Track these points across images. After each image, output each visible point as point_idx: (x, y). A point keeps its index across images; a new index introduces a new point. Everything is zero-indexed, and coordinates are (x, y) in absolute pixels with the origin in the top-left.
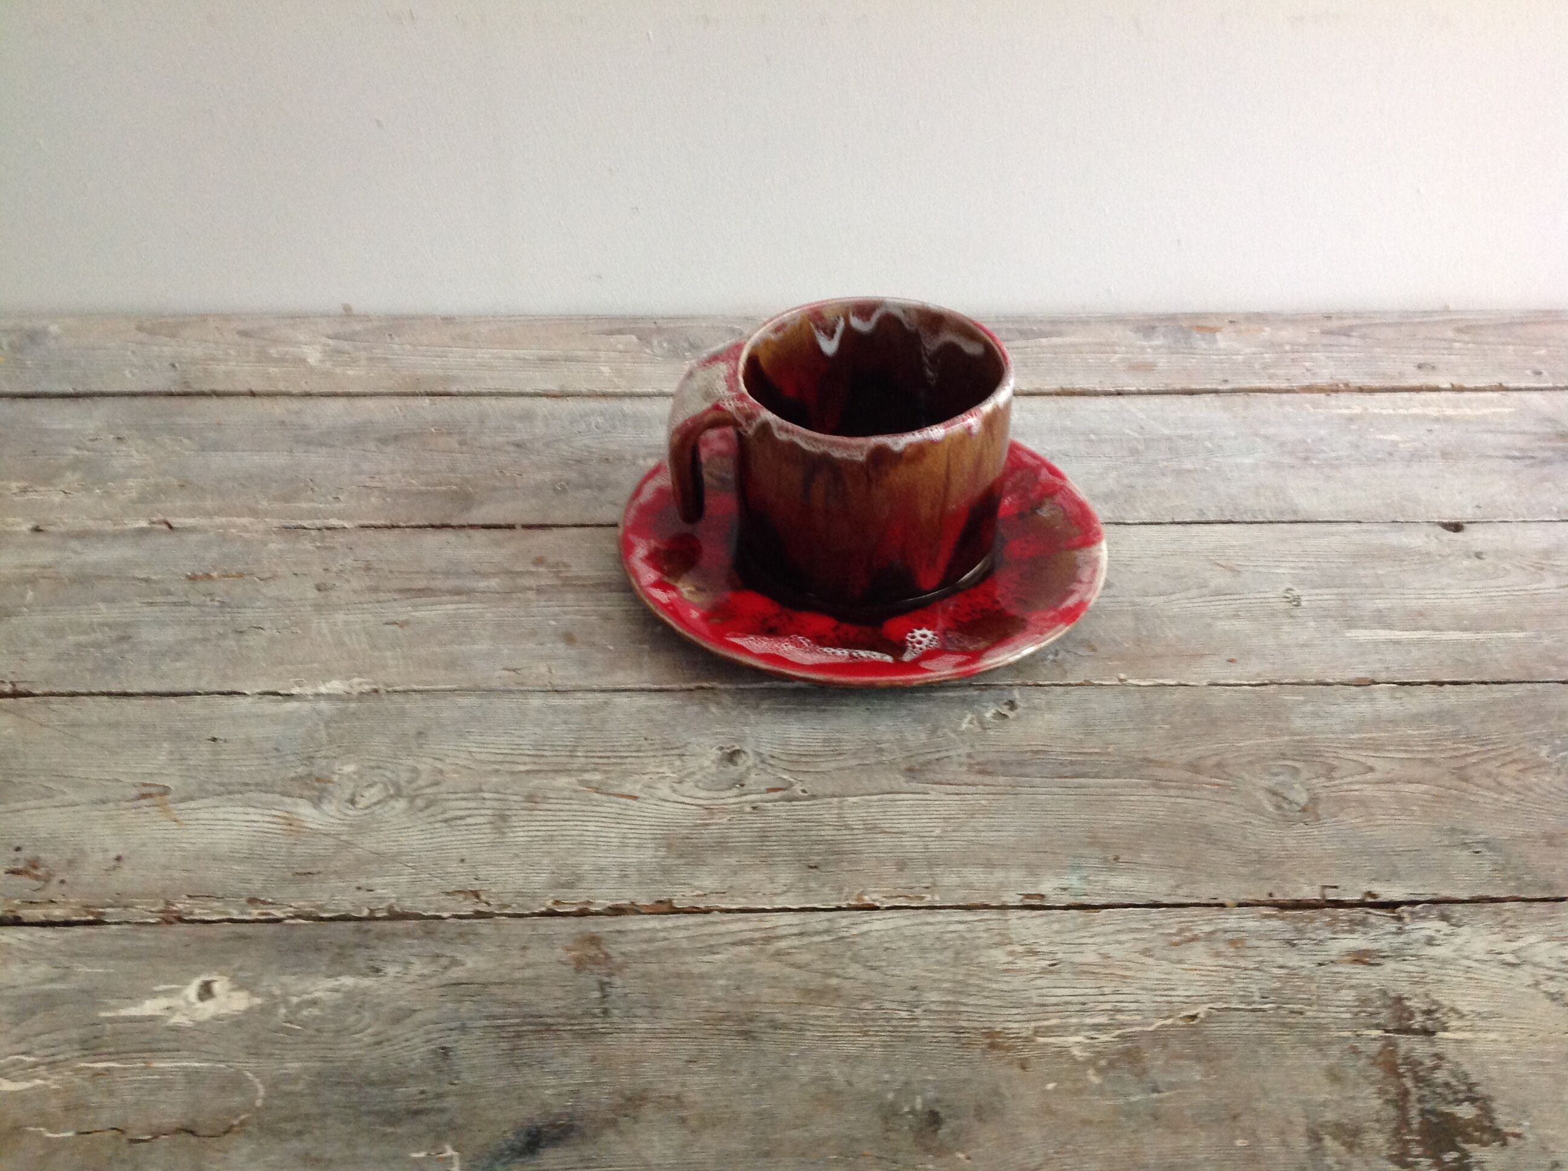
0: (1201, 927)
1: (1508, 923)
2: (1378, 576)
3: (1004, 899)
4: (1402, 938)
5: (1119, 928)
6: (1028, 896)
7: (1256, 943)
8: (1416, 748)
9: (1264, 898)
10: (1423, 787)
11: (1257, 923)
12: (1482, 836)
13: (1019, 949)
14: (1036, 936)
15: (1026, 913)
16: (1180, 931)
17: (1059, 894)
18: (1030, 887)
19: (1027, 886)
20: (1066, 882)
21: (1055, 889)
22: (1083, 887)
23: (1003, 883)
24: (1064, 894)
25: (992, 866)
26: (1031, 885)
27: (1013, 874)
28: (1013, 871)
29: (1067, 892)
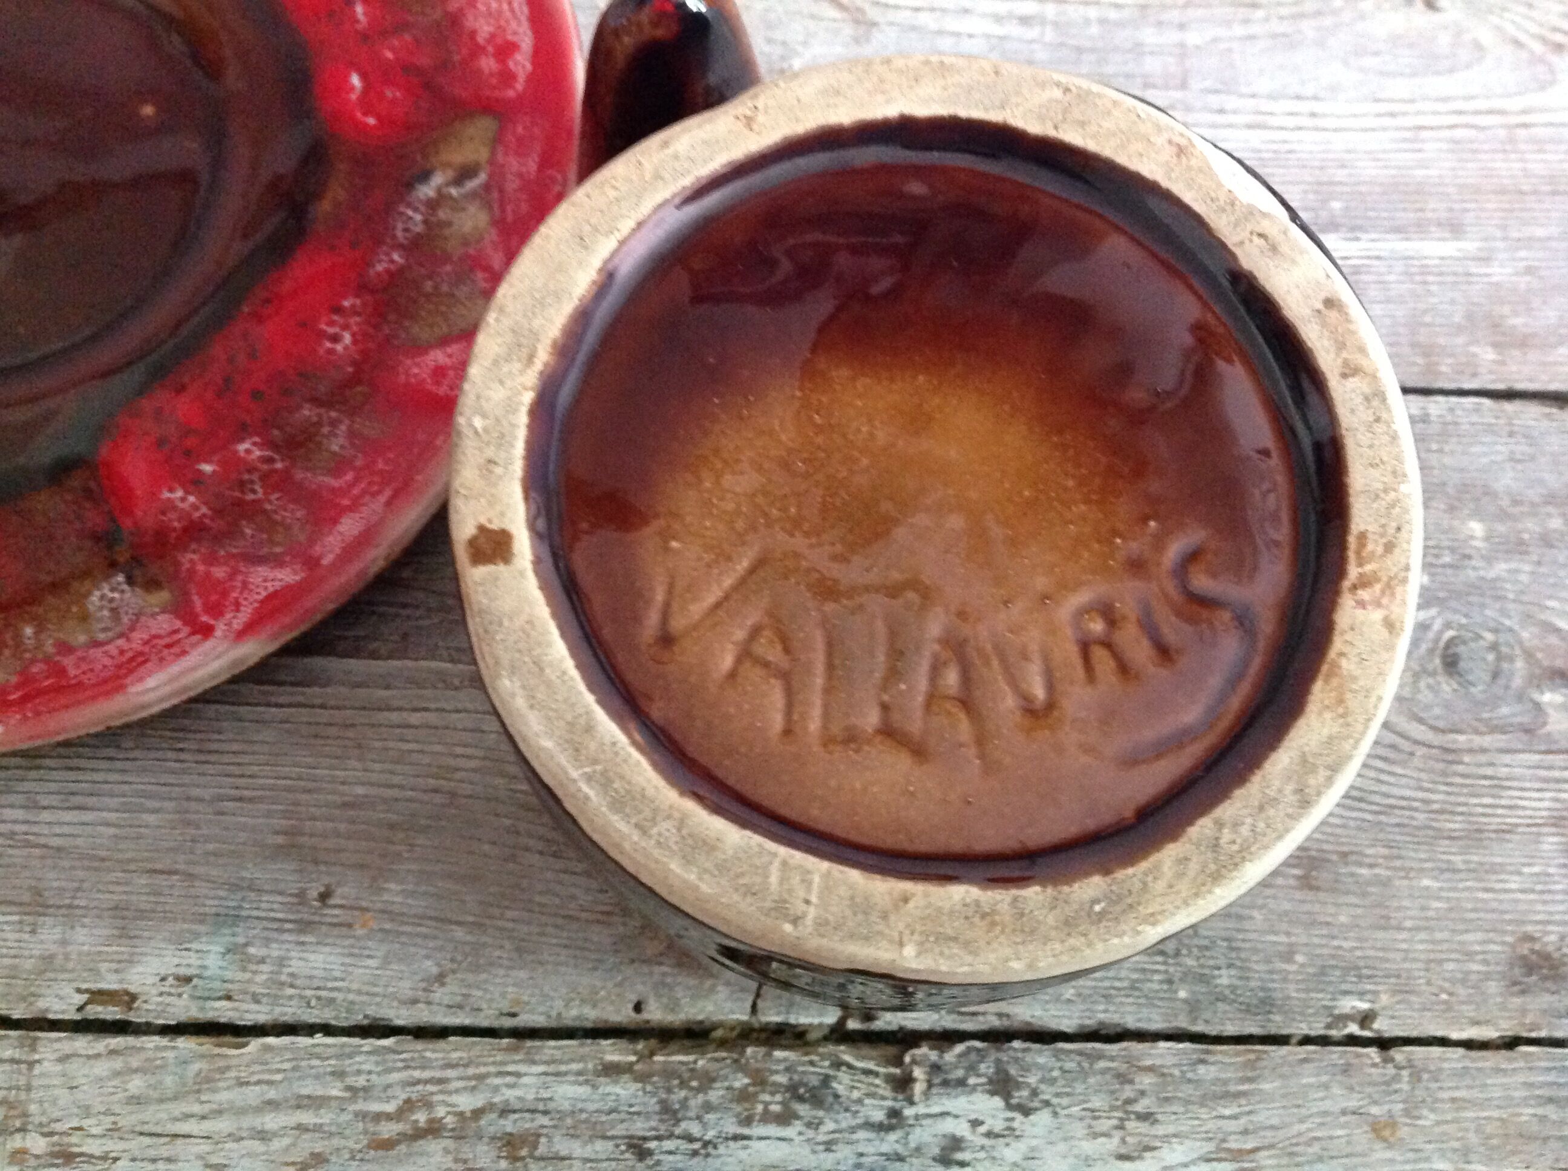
0: (455, 1099)
1: (1139, 1107)
2: (1182, 51)
3: (42, 1004)
4: (891, 1142)
5: (272, 1094)
6: (99, 996)
7: (562, 1146)
9: (622, 1014)
11: (583, 1091)
13: (37, 1144)
14: (86, 1111)
15: (82, 1043)
16: (409, 1105)
17: (170, 994)
18: (109, 971)
19: (104, 967)
20: (193, 959)
21: (163, 979)
22: (228, 975)
23: (52, 957)
24: (180, 995)
25: (41, 910)
26: (114, 966)
27: (80, 935)
28: (83, 926)
29: (187, 989)
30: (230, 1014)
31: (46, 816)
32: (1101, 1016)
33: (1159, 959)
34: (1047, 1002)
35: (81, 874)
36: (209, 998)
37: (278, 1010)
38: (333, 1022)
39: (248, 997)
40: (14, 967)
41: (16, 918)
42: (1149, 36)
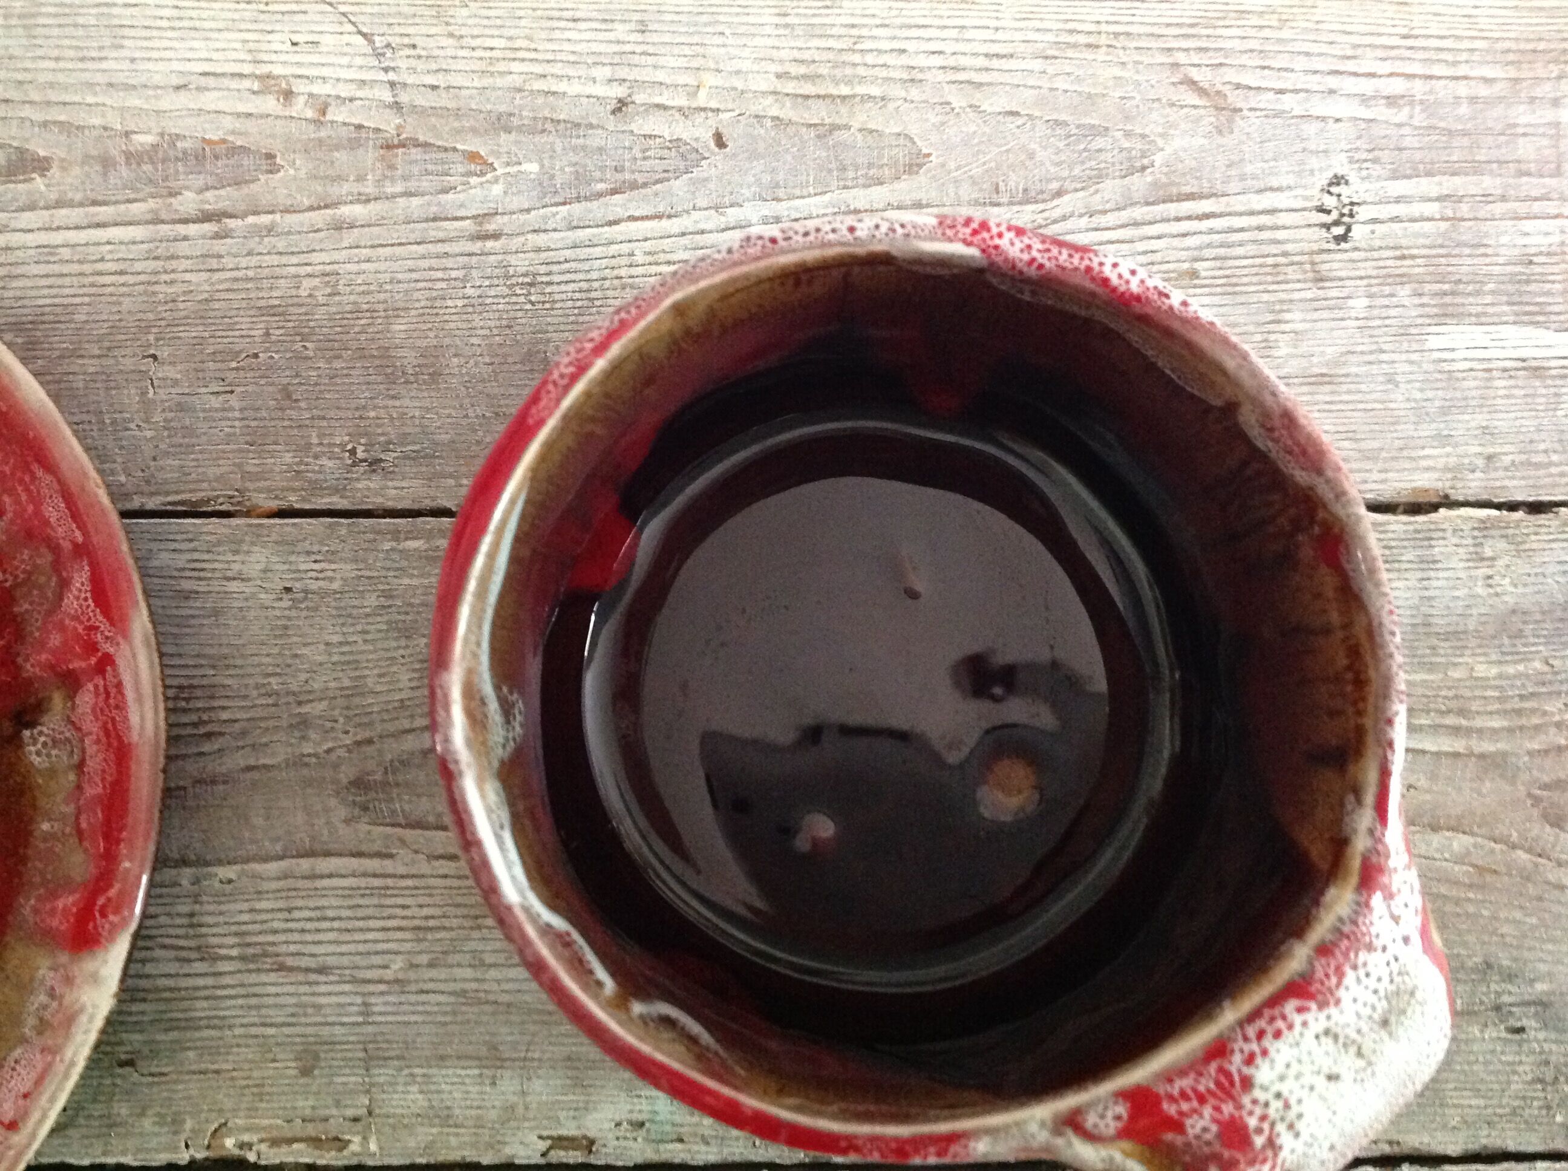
3: (508, 1151)
6: (560, 1142)
8: (1478, 722)
10: (1460, 842)
12: (1540, 987)
17: (625, 1138)
18: (567, 1118)
19: (562, 1115)
20: (645, 1106)
21: (618, 1125)
22: (678, 1119)
23: (513, 1108)
24: (635, 1139)
25: (499, 1063)
26: (572, 1113)
27: (537, 1085)
28: (539, 1077)
29: (642, 1133)
30: (682, 1155)
31: (493, 973)
32: (1484, 1141)
33: (1539, 1086)
34: (1435, 1130)
35: (532, 1028)
36: (662, 1141)
37: (726, 1151)
38: (778, 1161)
39: (698, 1139)
40: (479, 1118)
41: (476, 1072)
42: (1522, 115)
